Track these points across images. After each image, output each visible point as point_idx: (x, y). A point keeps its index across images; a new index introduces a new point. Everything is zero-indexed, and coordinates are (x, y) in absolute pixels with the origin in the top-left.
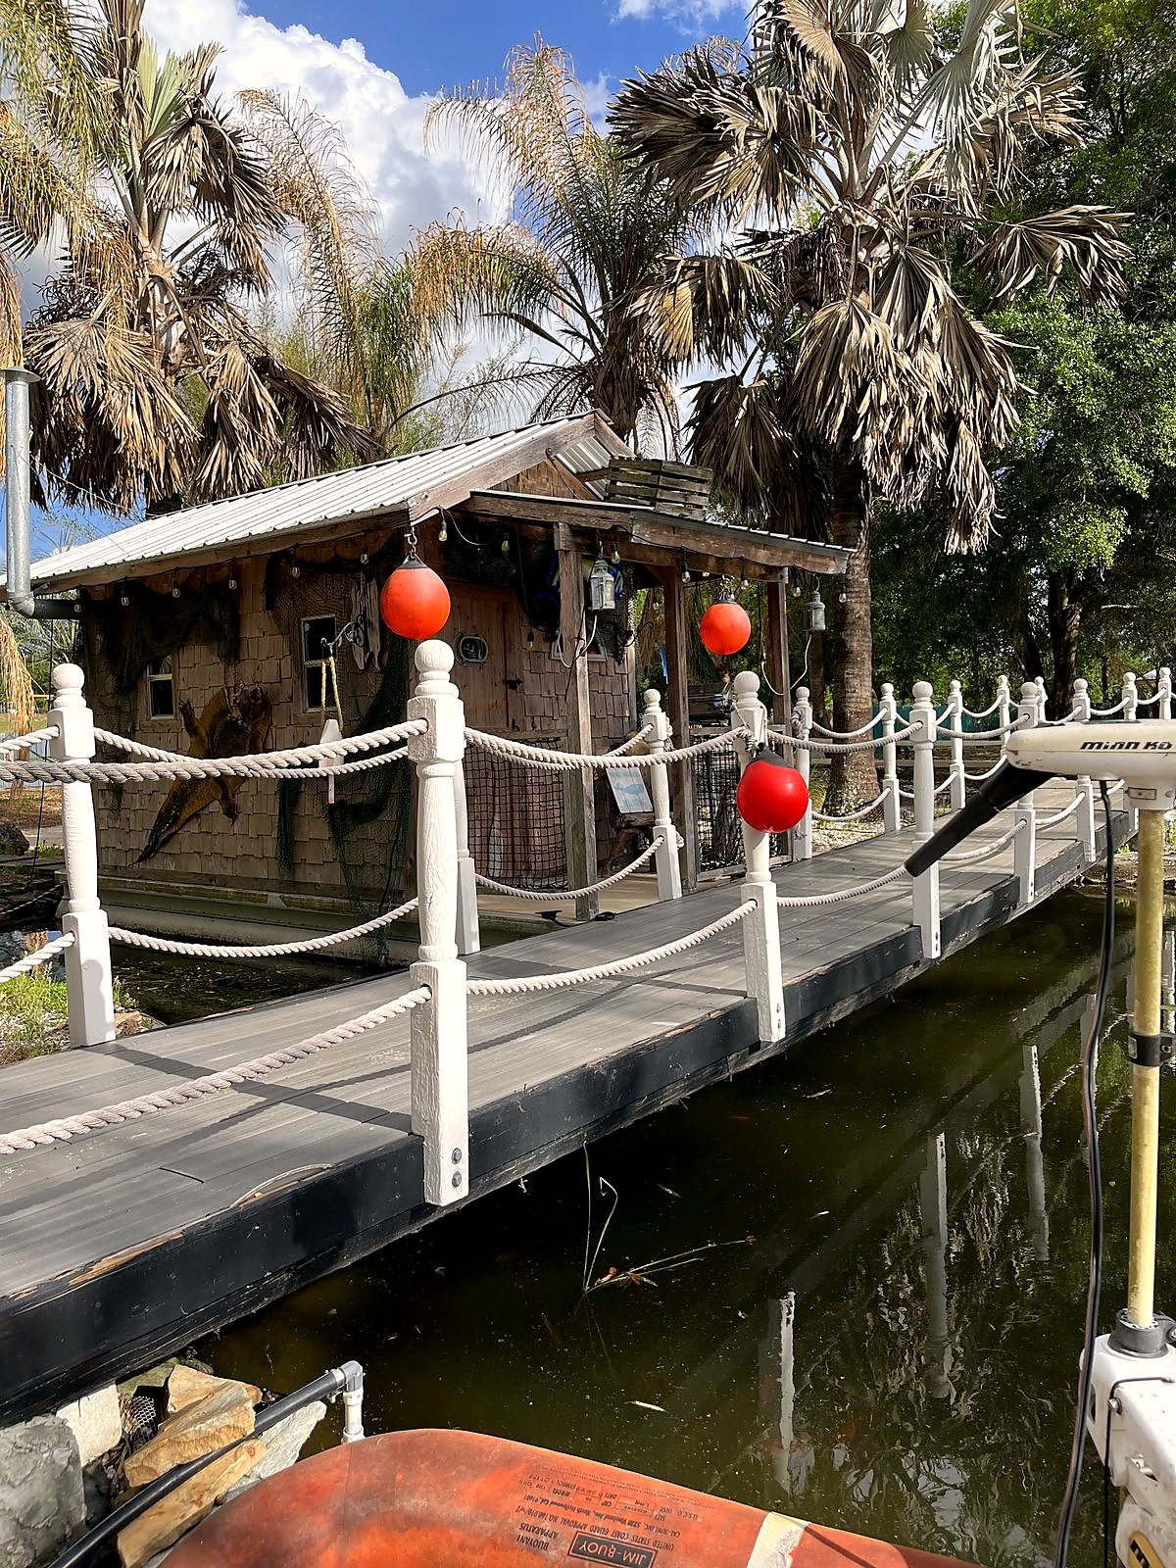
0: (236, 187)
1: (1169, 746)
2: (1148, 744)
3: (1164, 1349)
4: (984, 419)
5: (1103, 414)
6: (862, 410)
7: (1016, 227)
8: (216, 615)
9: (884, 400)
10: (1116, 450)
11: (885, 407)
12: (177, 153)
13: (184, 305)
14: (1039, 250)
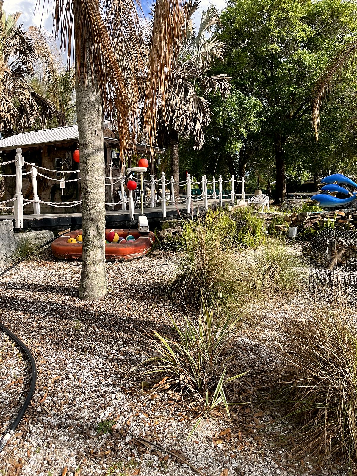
0: (27, 50)
4: (203, 119)
6: (174, 117)
7: (209, 78)
8: (36, 157)
9: (179, 115)
10: (239, 126)
11: (179, 117)
12: (13, 42)
13: (13, 79)
14: (213, 84)
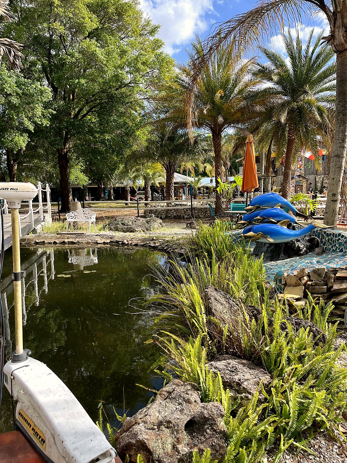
1: (17, 189)
2: (11, 189)
3: (27, 358)
5: (19, 104)
10: (24, 116)
